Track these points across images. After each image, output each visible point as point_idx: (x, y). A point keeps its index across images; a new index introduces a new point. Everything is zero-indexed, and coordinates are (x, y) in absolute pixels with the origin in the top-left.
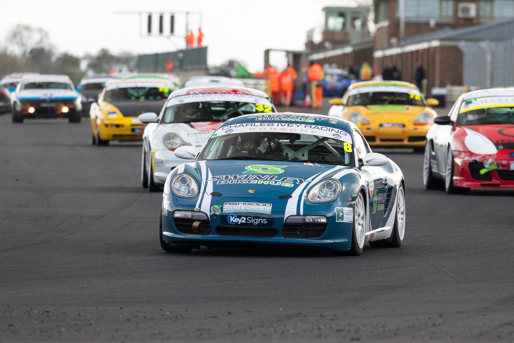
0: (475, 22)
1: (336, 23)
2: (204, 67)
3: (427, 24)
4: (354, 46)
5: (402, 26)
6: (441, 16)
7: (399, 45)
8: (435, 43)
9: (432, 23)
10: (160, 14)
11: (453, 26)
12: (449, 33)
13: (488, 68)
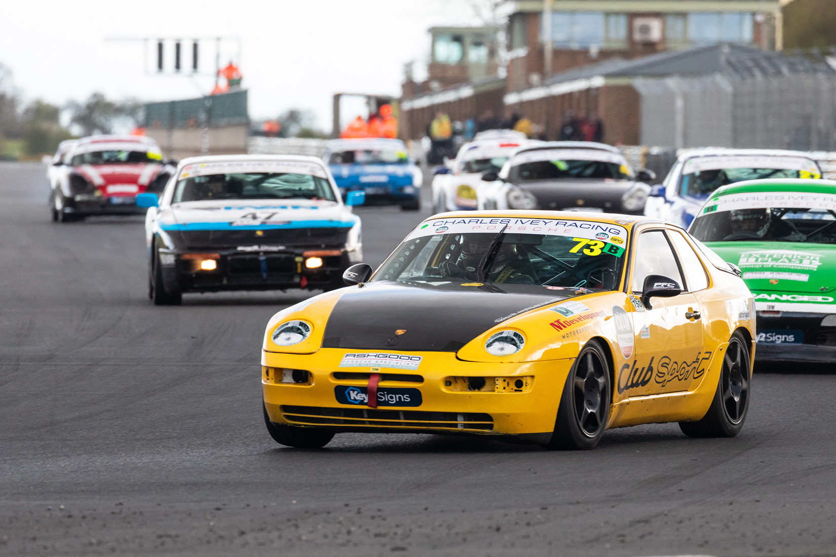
0: (659, 47)
1: (448, 52)
2: (244, 121)
3: (585, 52)
4: (475, 87)
5: (548, 55)
6: (608, 40)
7: (543, 84)
8: (598, 82)
9: (594, 50)
10: (176, 40)
11: (625, 54)
12: (620, 64)
13: (679, 120)
